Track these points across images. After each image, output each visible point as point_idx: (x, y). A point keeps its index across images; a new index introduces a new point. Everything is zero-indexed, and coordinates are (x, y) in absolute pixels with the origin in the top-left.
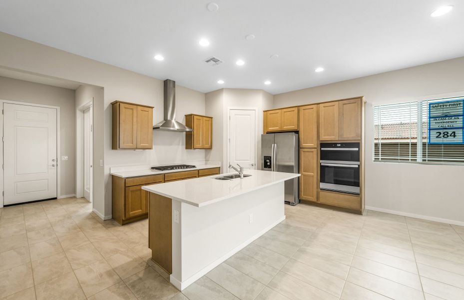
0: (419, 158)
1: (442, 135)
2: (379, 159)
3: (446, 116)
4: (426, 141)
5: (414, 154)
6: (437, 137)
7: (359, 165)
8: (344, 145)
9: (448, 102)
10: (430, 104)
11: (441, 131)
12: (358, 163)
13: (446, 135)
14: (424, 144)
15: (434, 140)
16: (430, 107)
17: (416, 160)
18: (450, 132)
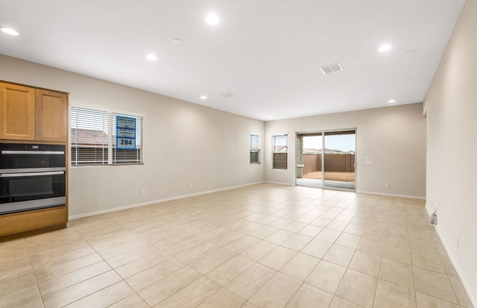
0: (110, 161)
1: (124, 142)
2: (75, 163)
3: (127, 128)
4: (115, 147)
5: (106, 158)
6: (122, 144)
7: (65, 172)
8: (42, 147)
9: (128, 118)
10: (117, 117)
11: (124, 139)
12: (64, 169)
13: (126, 143)
14: (113, 149)
15: (120, 146)
16: (117, 119)
17: (107, 162)
18: (129, 140)
